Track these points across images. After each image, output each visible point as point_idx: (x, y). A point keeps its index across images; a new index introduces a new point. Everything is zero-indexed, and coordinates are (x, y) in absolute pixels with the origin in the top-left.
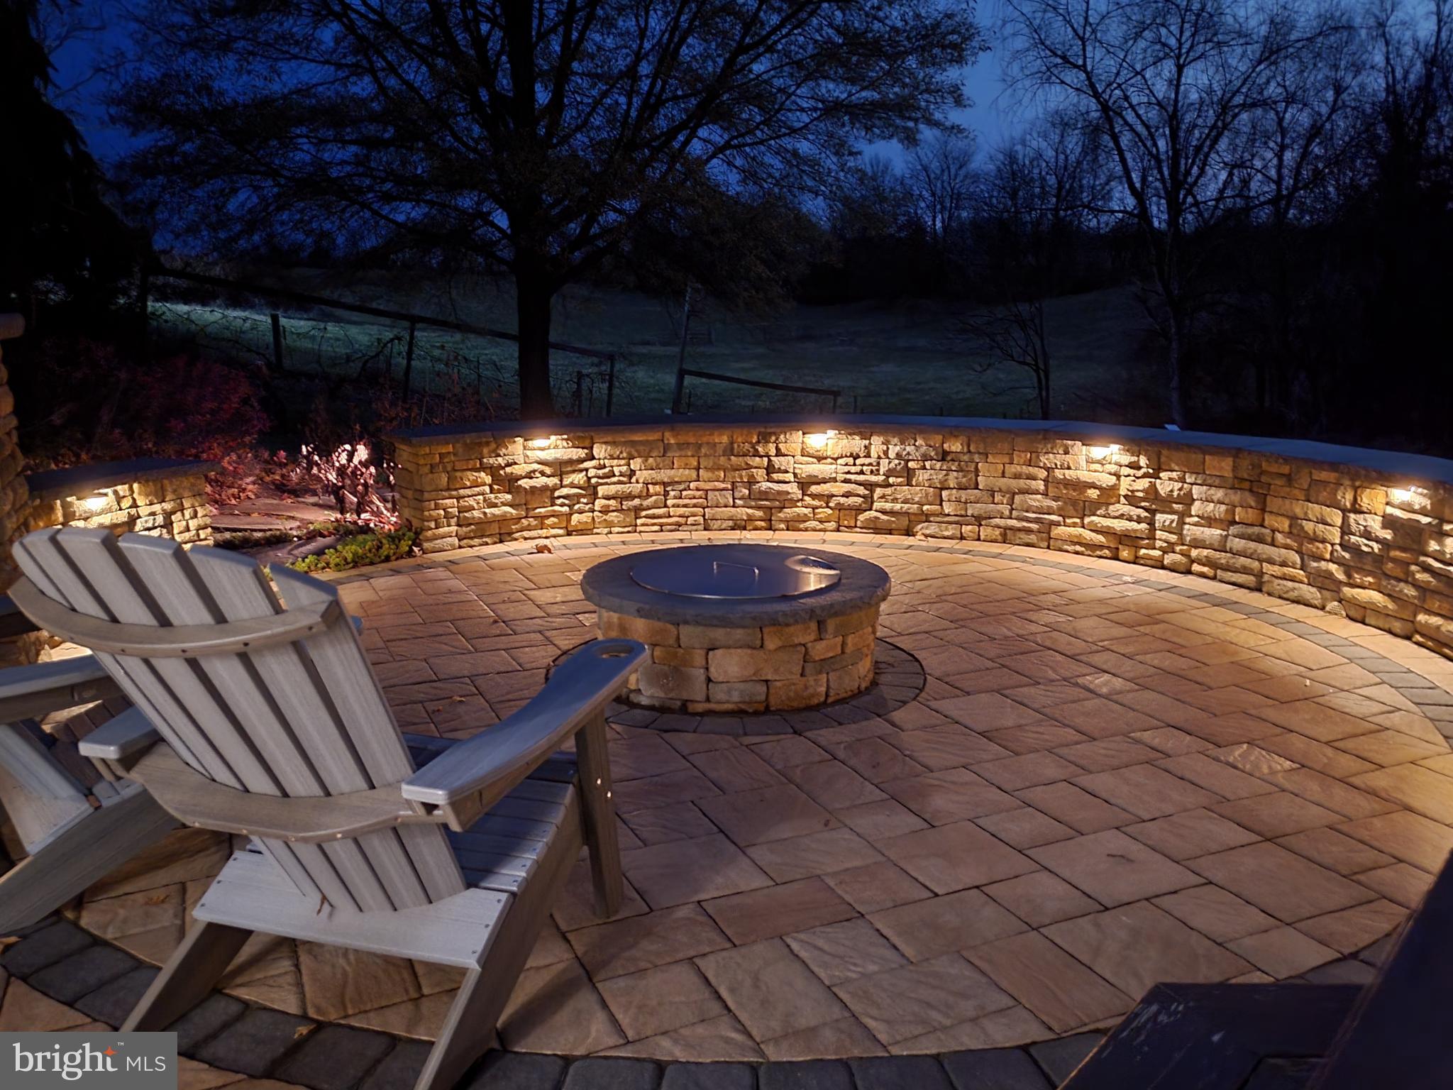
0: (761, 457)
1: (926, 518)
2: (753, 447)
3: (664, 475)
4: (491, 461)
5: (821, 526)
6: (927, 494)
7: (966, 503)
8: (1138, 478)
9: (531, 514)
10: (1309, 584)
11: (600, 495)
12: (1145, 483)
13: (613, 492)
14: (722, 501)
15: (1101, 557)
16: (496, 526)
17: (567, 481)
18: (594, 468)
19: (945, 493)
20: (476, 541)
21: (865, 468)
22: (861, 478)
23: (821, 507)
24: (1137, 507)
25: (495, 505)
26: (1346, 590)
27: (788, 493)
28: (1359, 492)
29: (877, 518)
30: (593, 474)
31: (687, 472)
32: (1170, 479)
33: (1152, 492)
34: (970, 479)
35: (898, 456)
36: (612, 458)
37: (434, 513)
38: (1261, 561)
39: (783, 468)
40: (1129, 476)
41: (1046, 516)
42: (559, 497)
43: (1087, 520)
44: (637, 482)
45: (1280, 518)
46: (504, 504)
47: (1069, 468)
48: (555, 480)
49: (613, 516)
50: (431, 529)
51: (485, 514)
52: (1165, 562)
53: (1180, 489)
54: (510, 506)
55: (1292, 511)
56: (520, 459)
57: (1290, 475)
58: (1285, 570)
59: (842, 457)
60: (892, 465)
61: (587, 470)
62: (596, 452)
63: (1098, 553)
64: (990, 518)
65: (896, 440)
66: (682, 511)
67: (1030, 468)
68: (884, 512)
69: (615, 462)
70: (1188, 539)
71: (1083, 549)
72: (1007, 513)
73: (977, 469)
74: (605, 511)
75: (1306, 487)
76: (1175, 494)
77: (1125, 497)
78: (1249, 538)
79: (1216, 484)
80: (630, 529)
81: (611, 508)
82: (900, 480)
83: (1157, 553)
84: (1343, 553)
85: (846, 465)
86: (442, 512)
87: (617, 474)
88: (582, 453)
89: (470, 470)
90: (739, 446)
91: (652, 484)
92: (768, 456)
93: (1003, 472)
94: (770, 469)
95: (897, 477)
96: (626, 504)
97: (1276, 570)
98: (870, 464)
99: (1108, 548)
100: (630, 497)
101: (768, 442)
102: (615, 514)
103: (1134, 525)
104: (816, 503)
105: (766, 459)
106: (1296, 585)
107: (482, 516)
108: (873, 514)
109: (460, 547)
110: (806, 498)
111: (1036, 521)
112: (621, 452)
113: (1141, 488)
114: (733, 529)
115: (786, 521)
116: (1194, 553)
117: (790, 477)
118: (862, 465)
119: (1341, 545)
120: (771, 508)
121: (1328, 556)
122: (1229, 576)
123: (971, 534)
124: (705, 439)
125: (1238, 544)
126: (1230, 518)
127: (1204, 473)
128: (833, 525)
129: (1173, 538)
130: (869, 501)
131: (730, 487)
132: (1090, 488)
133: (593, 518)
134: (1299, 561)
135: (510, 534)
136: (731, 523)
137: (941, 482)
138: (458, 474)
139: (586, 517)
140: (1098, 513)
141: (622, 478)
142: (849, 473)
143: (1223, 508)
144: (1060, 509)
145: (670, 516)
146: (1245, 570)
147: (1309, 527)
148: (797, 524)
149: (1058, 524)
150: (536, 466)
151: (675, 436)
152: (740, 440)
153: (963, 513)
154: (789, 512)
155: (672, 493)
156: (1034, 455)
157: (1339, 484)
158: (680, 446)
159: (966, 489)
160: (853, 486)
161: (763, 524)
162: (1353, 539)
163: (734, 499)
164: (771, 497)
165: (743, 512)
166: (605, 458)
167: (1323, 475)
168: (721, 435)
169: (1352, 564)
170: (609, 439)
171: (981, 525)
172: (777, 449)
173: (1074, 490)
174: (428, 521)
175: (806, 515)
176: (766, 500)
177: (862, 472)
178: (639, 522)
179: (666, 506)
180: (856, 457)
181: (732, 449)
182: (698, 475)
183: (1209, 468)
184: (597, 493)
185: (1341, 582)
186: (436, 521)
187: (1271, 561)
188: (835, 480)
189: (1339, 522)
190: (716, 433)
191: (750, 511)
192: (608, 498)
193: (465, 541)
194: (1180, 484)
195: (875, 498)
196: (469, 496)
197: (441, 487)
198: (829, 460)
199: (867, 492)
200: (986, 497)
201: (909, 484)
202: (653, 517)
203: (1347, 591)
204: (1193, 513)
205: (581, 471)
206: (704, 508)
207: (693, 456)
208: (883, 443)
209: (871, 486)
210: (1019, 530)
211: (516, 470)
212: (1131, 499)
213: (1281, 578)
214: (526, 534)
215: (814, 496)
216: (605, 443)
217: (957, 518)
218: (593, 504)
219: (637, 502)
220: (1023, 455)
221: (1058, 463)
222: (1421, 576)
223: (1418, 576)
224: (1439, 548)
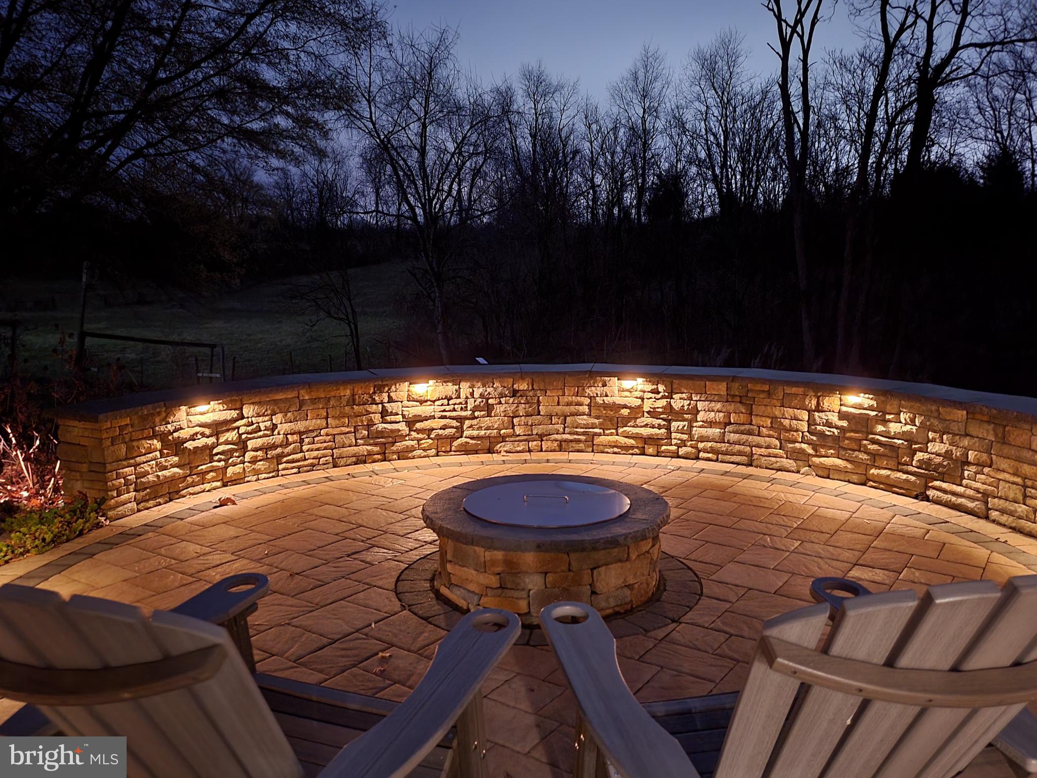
0: (377, 404)
1: (503, 439)
2: (371, 397)
3: (301, 426)
4: (162, 428)
5: (425, 454)
6: (503, 422)
7: (532, 425)
8: (658, 399)
9: (195, 471)
10: (787, 458)
11: (249, 448)
12: (663, 402)
13: (260, 444)
14: (347, 442)
15: (633, 454)
16: (166, 486)
17: (222, 440)
18: (245, 425)
19: (515, 420)
20: (151, 503)
21: (456, 406)
22: (454, 414)
23: (424, 439)
24: (657, 419)
25: (165, 468)
26: (814, 459)
27: (400, 431)
28: (821, 398)
29: (467, 443)
30: (243, 431)
31: (319, 421)
32: (681, 399)
33: (669, 408)
34: (534, 408)
35: (482, 396)
36: (259, 416)
37: (116, 482)
38: (751, 447)
39: (394, 411)
40: (651, 398)
41: (591, 430)
42: (217, 454)
43: (620, 430)
44: (279, 434)
45: (764, 419)
46: (173, 466)
47: (607, 396)
48: (213, 440)
49: (260, 465)
50: (114, 498)
51: (158, 476)
52: (680, 454)
53: (689, 405)
54: (177, 467)
55: (773, 413)
56: (184, 424)
57: (769, 391)
58: (770, 450)
59: (439, 400)
60: (477, 403)
61: (238, 428)
62: (245, 411)
63: (631, 452)
64: (550, 435)
65: (479, 384)
66: (315, 453)
67: (578, 398)
68: (472, 438)
69: (261, 419)
70: (696, 437)
71: (619, 450)
72: (561, 430)
73: (538, 401)
74: (254, 461)
75: (781, 397)
76: (686, 408)
77: (647, 412)
78: (742, 433)
79: (715, 399)
80: (274, 474)
81: (258, 458)
82: (483, 413)
83: (674, 448)
84: (812, 437)
85: (442, 405)
86: (122, 480)
87: (263, 428)
88: (234, 414)
89: (145, 438)
90: (359, 397)
91: (291, 434)
92: (382, 403)
93: (558, 402)
94: (384, 413)
95: (480, 411)
96: (271, 453)
97: (763, 451)
98: (460, 403)
99: (637, 447)
100: (274, 447)
101: (382, 392)
102: (261, 463)
103: (656, 431)
104: (420, 436)
105: (380, 406)
106: (778, 459)
107: (155, 479)
108: (463, 440)
109: (139, 511)
110: (412, 433)
111: (583, 434)
112: (266, 410)
113: (661, 406)
114: (356, 464)
115: (398, 453)
116: (701, 445)
117: (400, 418)
118: (455, 404)
119: (808, 432)
120: (385, 444)
121: (800, 440)
122: (727, 458)
123: (536, 448)
124: (333, 394)
125: (734, 437)
126: (727, 421)
127: (706, 393)
128: (433, 452)
129: (685, 437)
130: (460, 430)
131: (353, 430)
132: (623, 408)
133: (244, 468)
134: (779, 445)
135: (178, 492)
136: (354, 459)
137: (513, 412)
138: (135, 444)
139: (238, 469)
140: (629, 425)
141: (266, 432)
142: (444, 411)
143: (721, 415)
144: (600, 424)
145: (305, 460)
146: (740, 453)
147: (786, 422)
148: (406, 454)
149: (600, 435)
150: (198, 429)
151: (309, 393)
152: (360, 392)
153: (530, 433)
154: (399, 446)
155: (307, 440)
156: (580, 389)
157: (805, 395)
158: (314, 401)
159: (531, 416)
160: (448, 420)
161: (379, 457)
162: (819, 428)
163: (356, 439)
164: (386, 435)
165: (364, 449)
166: (253, 416)
167: (794, 390)
168: (345, 389)
169: (818, 443)
170: (257, 399)
171: (542, 440)
172: (389, 396)
173: (611, 411)
174: (111, 491)
175: (412, 446)
176: (382, 438)
177: (454, 410)
178: (281, 467)
179: (302, 451)
180: (450, 399)
181: (354, 400)
182: (327, 423)
183: (709, 390)
184: (247, 446)
185: (809, 455)
186: (117, 489)
187: (759, 446)
188: (433, 417)
189: (806, 418)
190: (341, 388)
191: (369, 448)
192: (256, 450)
193: (142, 504)
194: (688, 402)
195: (465, 428)
196: (144, 463)
197: (121, 458)
198: (429, 403)
199: (459, 424)
200: (547, 421)
201: (489, 415)
202: (293, 461)
203: (817, 460)
204: (698, 420)
205: (234, 429)
206: (332, 450)
207: (323, 408)
208: (470, 387)
209: (461, 420)
210: (571, 441)
211: (183, 434)
212: (653, 413)
213: (766, 456)
214: (191, 490)
215: (418, 431)
216: (253, 403)
217: (525, 437)
218: (244, 456)
219: (279, 450)
220: (572, 389)
221: (599, 393)
222: (871, 447)
223: (869, 447)
224: (884, 429)
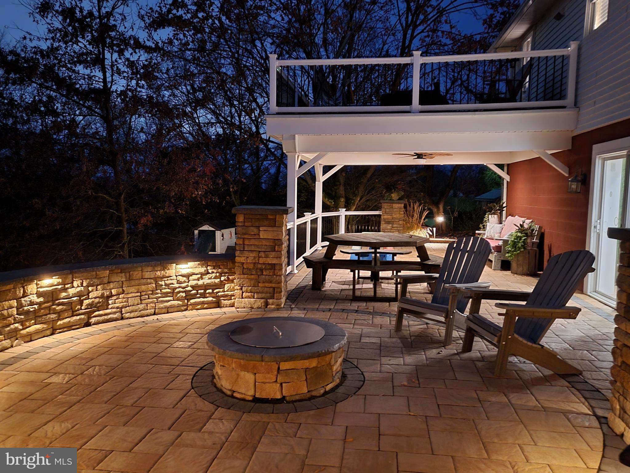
10: (5, 339)
28: (26, 287)
84: (21, 317)
119: (18, 314)
121: (13, 322)
147: (5, 312)
157: (16, 288)
162: (25, 308)
167: (8, 287)
169: (24, 319)
185: (19, 330)
189: (16, 304)
203: (24, 332)
222: (59, 308)
223: (57, 308)
224: (67, 294)
